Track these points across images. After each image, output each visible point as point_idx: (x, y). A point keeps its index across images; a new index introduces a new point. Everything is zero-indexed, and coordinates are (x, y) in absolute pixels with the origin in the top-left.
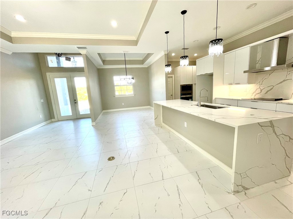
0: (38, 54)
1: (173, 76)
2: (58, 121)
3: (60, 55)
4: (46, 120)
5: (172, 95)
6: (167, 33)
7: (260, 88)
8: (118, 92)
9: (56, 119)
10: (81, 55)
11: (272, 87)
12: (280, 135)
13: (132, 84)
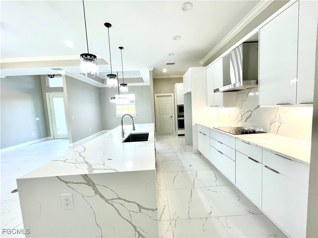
0: (41, 76)
1: (172, 94)
2: (54, 139)
3: (53, 77)
4: (40, 138)
5: (171, 117)
6: (121, 48)
7: (240, 113)
8: (120, 112)
9: (52, 137)
10: (61, 75)
11: (250, 113)
12: (112, 199)
13: (134, 103)
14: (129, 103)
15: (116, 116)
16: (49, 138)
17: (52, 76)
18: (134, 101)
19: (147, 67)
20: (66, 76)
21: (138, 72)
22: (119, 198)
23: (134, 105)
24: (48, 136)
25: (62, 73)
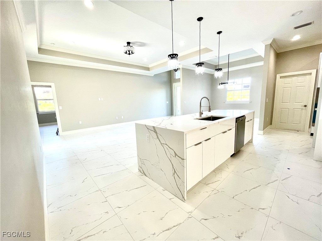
1: (313, 71)
5: (305, 106)
6: (219, 33)
10: (180, 69)
12: (163, 144)
13: (250, 88)
14: (243, 88)
15: (226, 103)
16: (173, 116)
17: (176, 70)
18: (249, 86)
19: (262, 42)
20: (183, 68)
21: (251, 50)
22: (166, 144)
23: (249, 91)
24: (172, 115)
25: (181, 67)
